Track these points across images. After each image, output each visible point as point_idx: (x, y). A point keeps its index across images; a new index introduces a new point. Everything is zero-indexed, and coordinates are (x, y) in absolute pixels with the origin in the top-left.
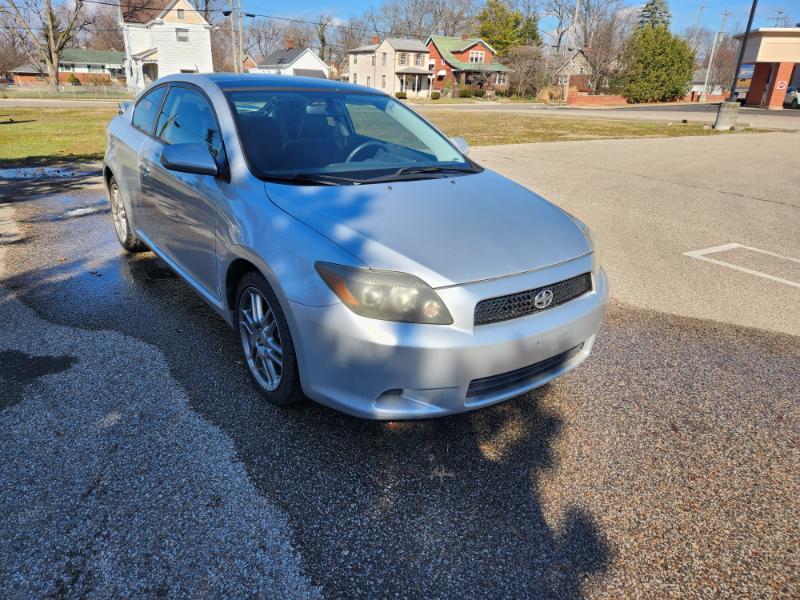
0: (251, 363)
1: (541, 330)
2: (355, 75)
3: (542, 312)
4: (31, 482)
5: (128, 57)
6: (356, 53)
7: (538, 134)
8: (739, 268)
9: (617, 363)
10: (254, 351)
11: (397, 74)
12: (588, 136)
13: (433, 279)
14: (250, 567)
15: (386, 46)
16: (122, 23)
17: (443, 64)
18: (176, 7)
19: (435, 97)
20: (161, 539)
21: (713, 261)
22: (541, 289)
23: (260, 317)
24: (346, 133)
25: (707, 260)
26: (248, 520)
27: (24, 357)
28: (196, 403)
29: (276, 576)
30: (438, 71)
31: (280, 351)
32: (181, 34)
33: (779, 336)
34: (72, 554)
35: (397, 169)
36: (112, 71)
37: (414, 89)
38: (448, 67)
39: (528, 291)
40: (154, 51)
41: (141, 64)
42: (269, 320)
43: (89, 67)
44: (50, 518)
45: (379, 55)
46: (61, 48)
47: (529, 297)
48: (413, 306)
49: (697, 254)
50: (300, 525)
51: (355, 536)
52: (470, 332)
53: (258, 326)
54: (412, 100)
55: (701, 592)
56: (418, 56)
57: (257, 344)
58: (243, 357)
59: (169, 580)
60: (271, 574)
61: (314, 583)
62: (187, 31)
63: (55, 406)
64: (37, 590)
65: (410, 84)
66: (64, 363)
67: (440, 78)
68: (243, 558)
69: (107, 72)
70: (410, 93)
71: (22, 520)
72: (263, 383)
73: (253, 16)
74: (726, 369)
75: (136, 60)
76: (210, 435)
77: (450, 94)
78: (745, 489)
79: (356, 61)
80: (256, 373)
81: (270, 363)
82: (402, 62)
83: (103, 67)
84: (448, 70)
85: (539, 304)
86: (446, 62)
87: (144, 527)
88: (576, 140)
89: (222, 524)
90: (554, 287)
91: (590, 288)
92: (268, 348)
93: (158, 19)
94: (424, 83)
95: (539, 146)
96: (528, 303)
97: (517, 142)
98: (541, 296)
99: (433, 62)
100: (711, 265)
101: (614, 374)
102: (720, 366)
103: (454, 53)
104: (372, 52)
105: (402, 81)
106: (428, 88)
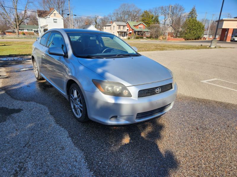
0: (73, 110)
1: (158, 99)
3: (158, 94)
4: (8, 143)
5: (39, 27)
6: (106, 26)
7: (159, 49)
8: (217, 85)
9: (181, 111)
10: (74, 106)
11: (118, 32)
12: (173, 49)
13: (126, 84)
14: (72, 166)
15: (114, 24)
16: (38, 18)
17: (131, 29)
18: (54, 13)
19: (129, 39)
20: (46, 159)
21: (209, 83)
22: (157, 87)
23: (76, 96)
24: (102, 46)
25: (208, 83)
26: (72, 154)
27: (7, 109)
28: (57, 122)
29: (79, 169)
30: (129, 31)
31: (82, 106)
32: (55, 21)
33: (229, 104)
34: (20, 163)
35: (116, 55)
36: (34, 31)
37: (122, 36)
39: (154, 88)
40: (47, 25)
41: (43, 29)
42: (79, 97)
43: (28, 30)
44: (14, 153)
45: (112, 26)
46: (20, 24)
47: (154, 90)
48: (120, 92)
49: (205, 81)
50: (87, 155)
51: (103, 158)
52: (137, 99)
53: (76, 99)
55: (204, 174)
56: (124, 27)
57: (75, 104)
58: (71, 109)
59: (48, 170)
60: (78, 168)
61: (91, 171)
62: (57, 20)
63: (16, 122)
64: (10, 172)
66: (19, 111)
67: (130, 33)
68: (70, 164)
69: (33, 31)
71: (5, 154)
72: (77, 116)
73: (76, 15)
74: (213, 113)
75: (42, 28)
76: (61, 130)
77: (133, 38)
78: (218, 146)
79: (105, 28)
80: (75, 113)
81: (79, 110)
82: (119, 29)
83: (32, 30)
84: (132, 31)
85: (157, 92)
86: (132, 29)
87: (41, 155)
88: (170, 50)
89: (64, 155)
90: (161, 87)
91: (172, 88)
92: (78, 105)
93: (48, 16)
94: (126, 35)
95: (159, 52)
96: (154, 92)
97: (152, 51)
98: (157, 89)
99: (128, 28)
100: (209, 84)
101: (180, 114)
102: (211, 112)
103: (134, 26)
104: (110, 26)
105: (119, 34)
106: (127, 36)
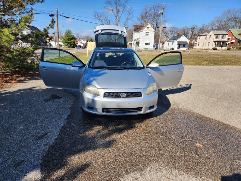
2: (199, 42)
3: (123, 98)
5: (133, 40)
6: (200, 36)
11: (214, 42)
13: (98, 87)
15: (211, 33)
16: (133, 32)
18: (147, 27)
19: (229, 49)
28: (71, 107)
30: (231, 41)
32: (147, 34)
35: (118, 67)
36: (130, 44)
37: (220, 47)
38: (236, 39)
39: (119, 93)
40: (139, 38)
41: (136, 42)
45: (208, 36)
50: (66, 125)
54: (219, 50)
61: (60, 131)
62: (148, 33)
63: (53, 103)
65: (219, 45)
66: (60, 98)
67: (232, 43)
70: (218, 48)
76: (68, 111)
77: (235, 48)
79: (200, 38)
84: (235, 40)
85: (122, 96)
86: (235, 38)
90: (127, 93)
91: (141, 96)
93: (142, 30)
94: (224, 44)
99: (230, 37)
103: (238, 34)
104: (206, 35)
105: (216, 44)
106: (226, 46)
